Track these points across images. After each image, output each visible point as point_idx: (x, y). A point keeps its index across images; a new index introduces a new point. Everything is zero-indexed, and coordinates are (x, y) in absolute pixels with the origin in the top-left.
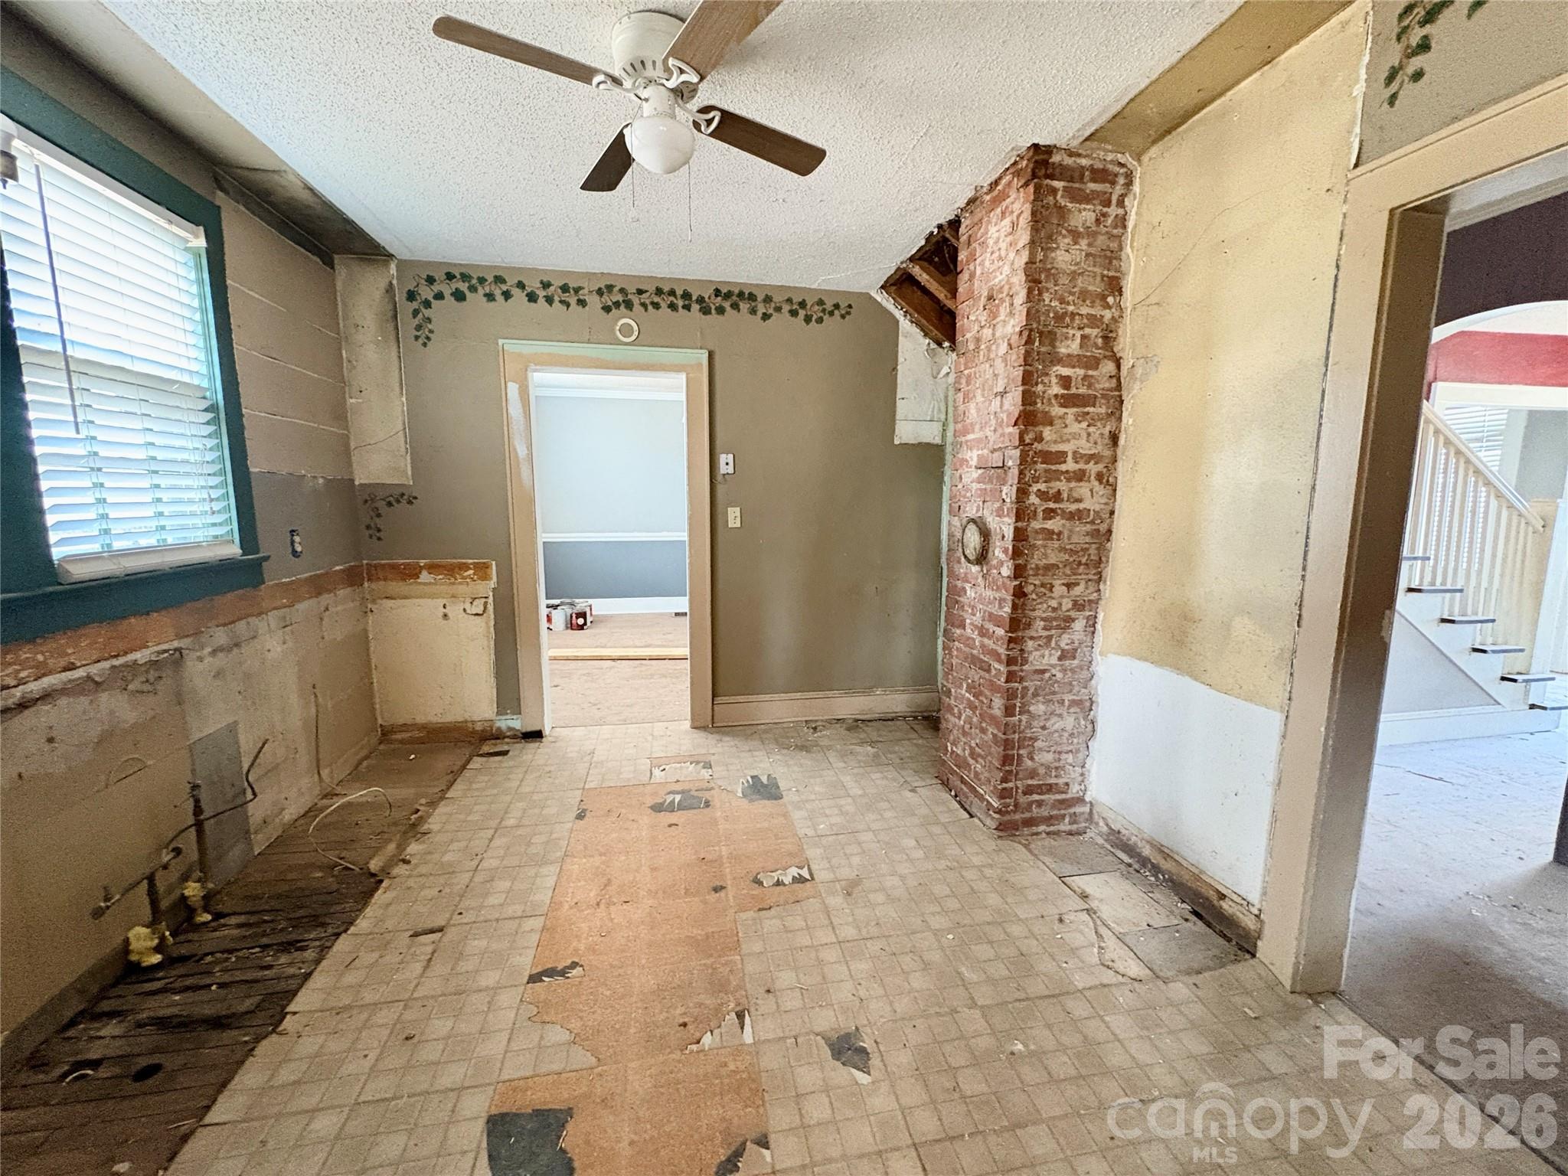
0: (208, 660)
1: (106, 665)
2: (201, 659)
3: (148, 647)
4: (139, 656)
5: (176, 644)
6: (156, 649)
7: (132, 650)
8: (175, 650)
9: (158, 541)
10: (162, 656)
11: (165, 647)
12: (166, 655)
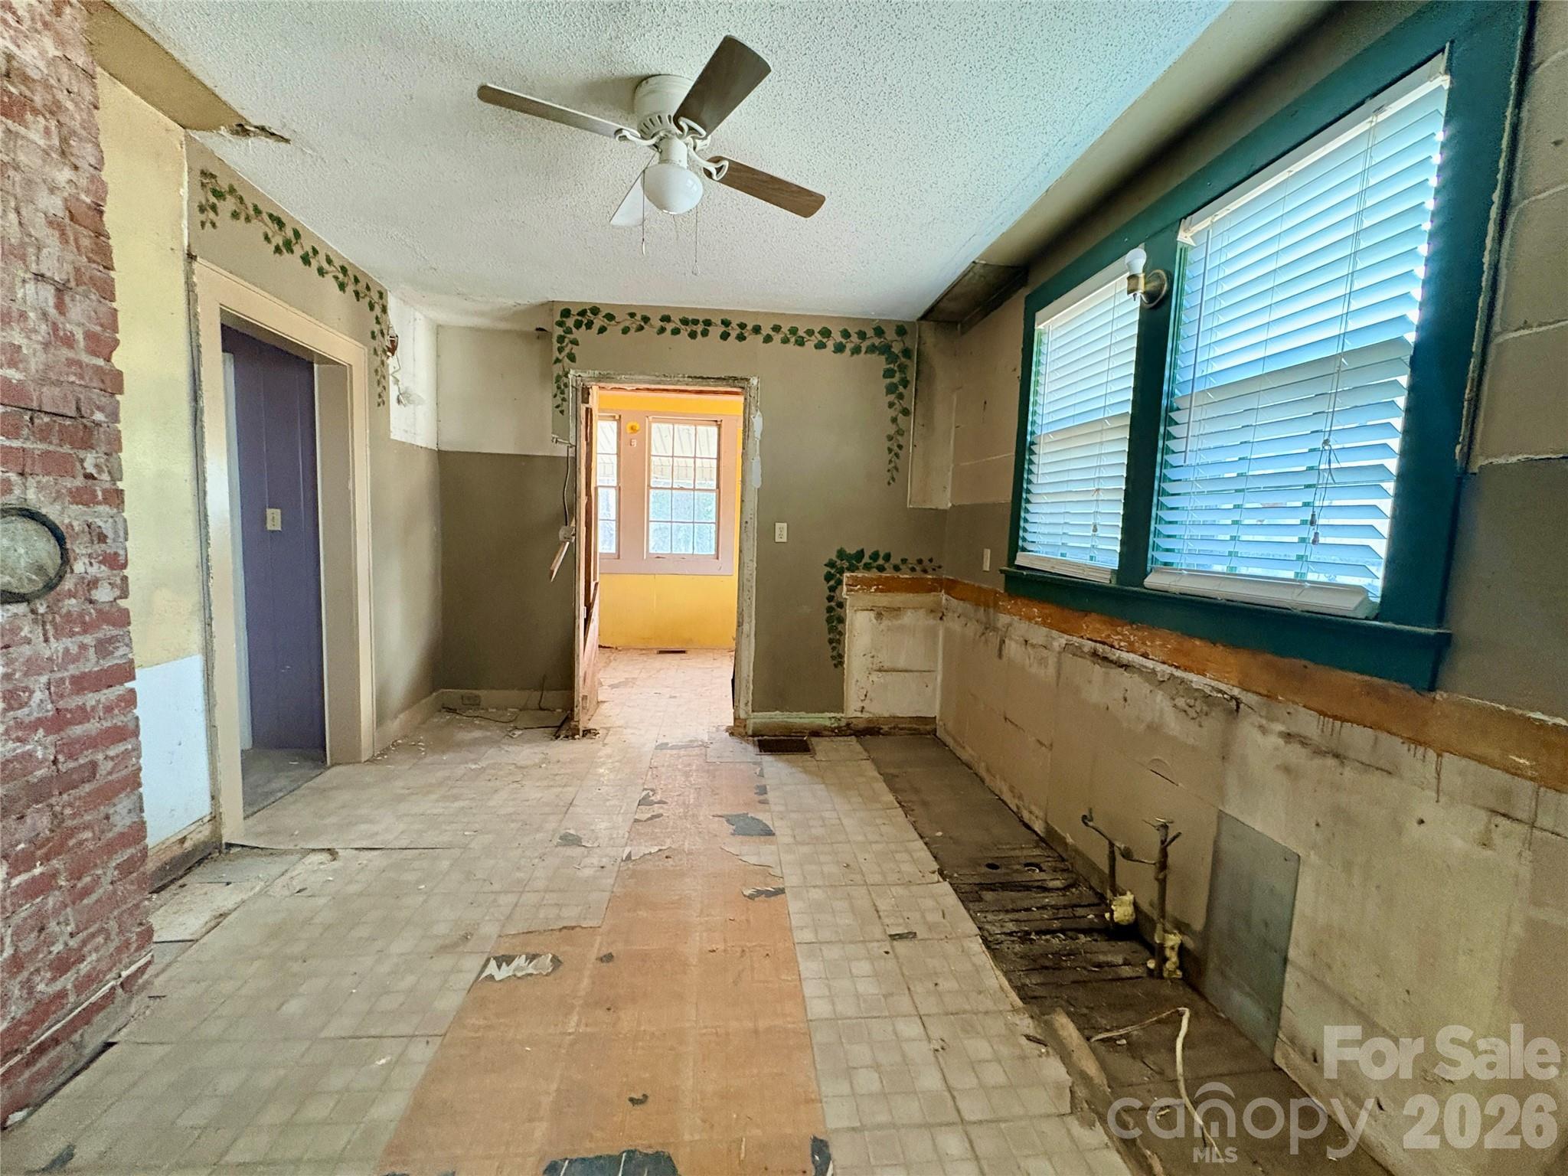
0: (1275, 740)
1: (1169, 670)
2: (1263, 730)
3: (1205, 676)
4: (1196, 680)
5: (1236, 692)
6: (1214, 683)
7: (1191, 671)
8: (1232, 697)
9: (1297, 574)
10: (1215, 694)
11: (1223, 687)
12: (1220, 695)
